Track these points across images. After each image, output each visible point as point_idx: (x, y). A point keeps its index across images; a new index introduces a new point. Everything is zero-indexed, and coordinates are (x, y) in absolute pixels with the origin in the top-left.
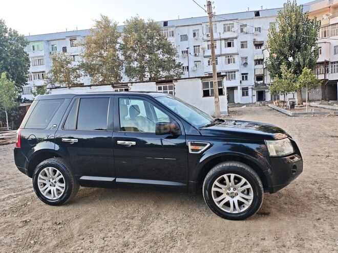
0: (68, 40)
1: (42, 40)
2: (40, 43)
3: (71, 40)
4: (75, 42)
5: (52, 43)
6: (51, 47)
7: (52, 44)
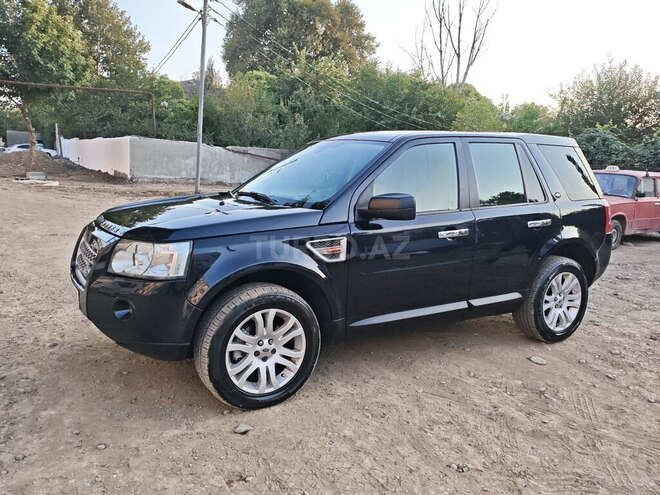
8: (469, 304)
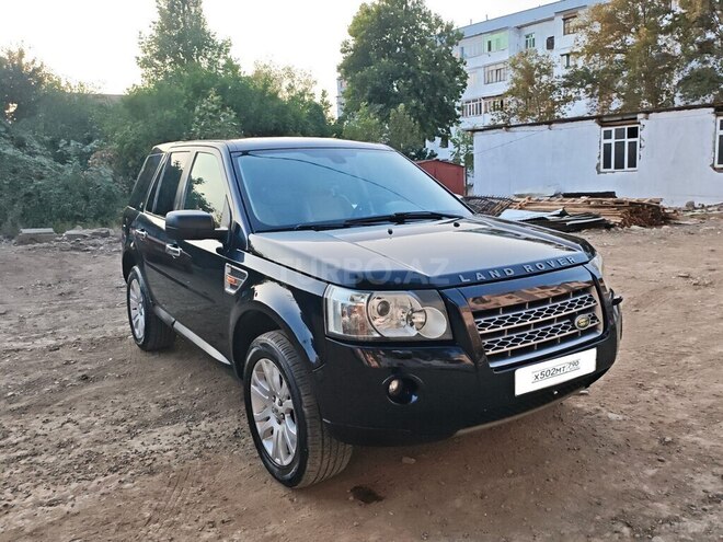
0: (559, 20)
1: (506, 28)
2: (502, 34)
3: (564, 20)
4: (574, 23)
5: (527, 31)
6: (524, 39)
7: (527, 33)
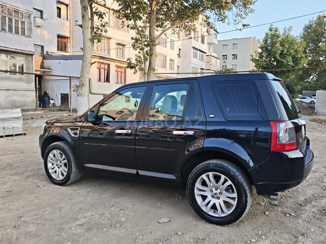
8: (137, 172)
